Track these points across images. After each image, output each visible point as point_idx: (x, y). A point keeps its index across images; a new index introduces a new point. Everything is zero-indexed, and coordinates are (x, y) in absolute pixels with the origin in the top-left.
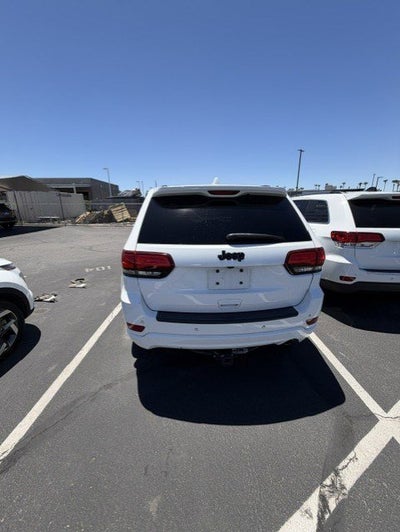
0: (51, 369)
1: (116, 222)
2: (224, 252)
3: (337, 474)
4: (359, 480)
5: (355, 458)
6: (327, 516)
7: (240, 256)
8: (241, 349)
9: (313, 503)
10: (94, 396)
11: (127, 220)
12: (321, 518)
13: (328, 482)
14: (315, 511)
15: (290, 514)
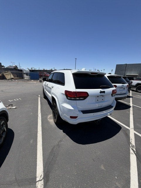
0: (31, 141)
1: (6, 79)
2: (101, 91)
3: (131, 144)
4: (135, 143)
5: (132, 139)
6: (135, 152)
7: (104, 92)
8: (99, 119)
9: (131, 151)
10: (58, 145)
11: (12, 79)
12: (135, 153)
13: (131, 146)
14: (133, 152)
15: (130, 155)
